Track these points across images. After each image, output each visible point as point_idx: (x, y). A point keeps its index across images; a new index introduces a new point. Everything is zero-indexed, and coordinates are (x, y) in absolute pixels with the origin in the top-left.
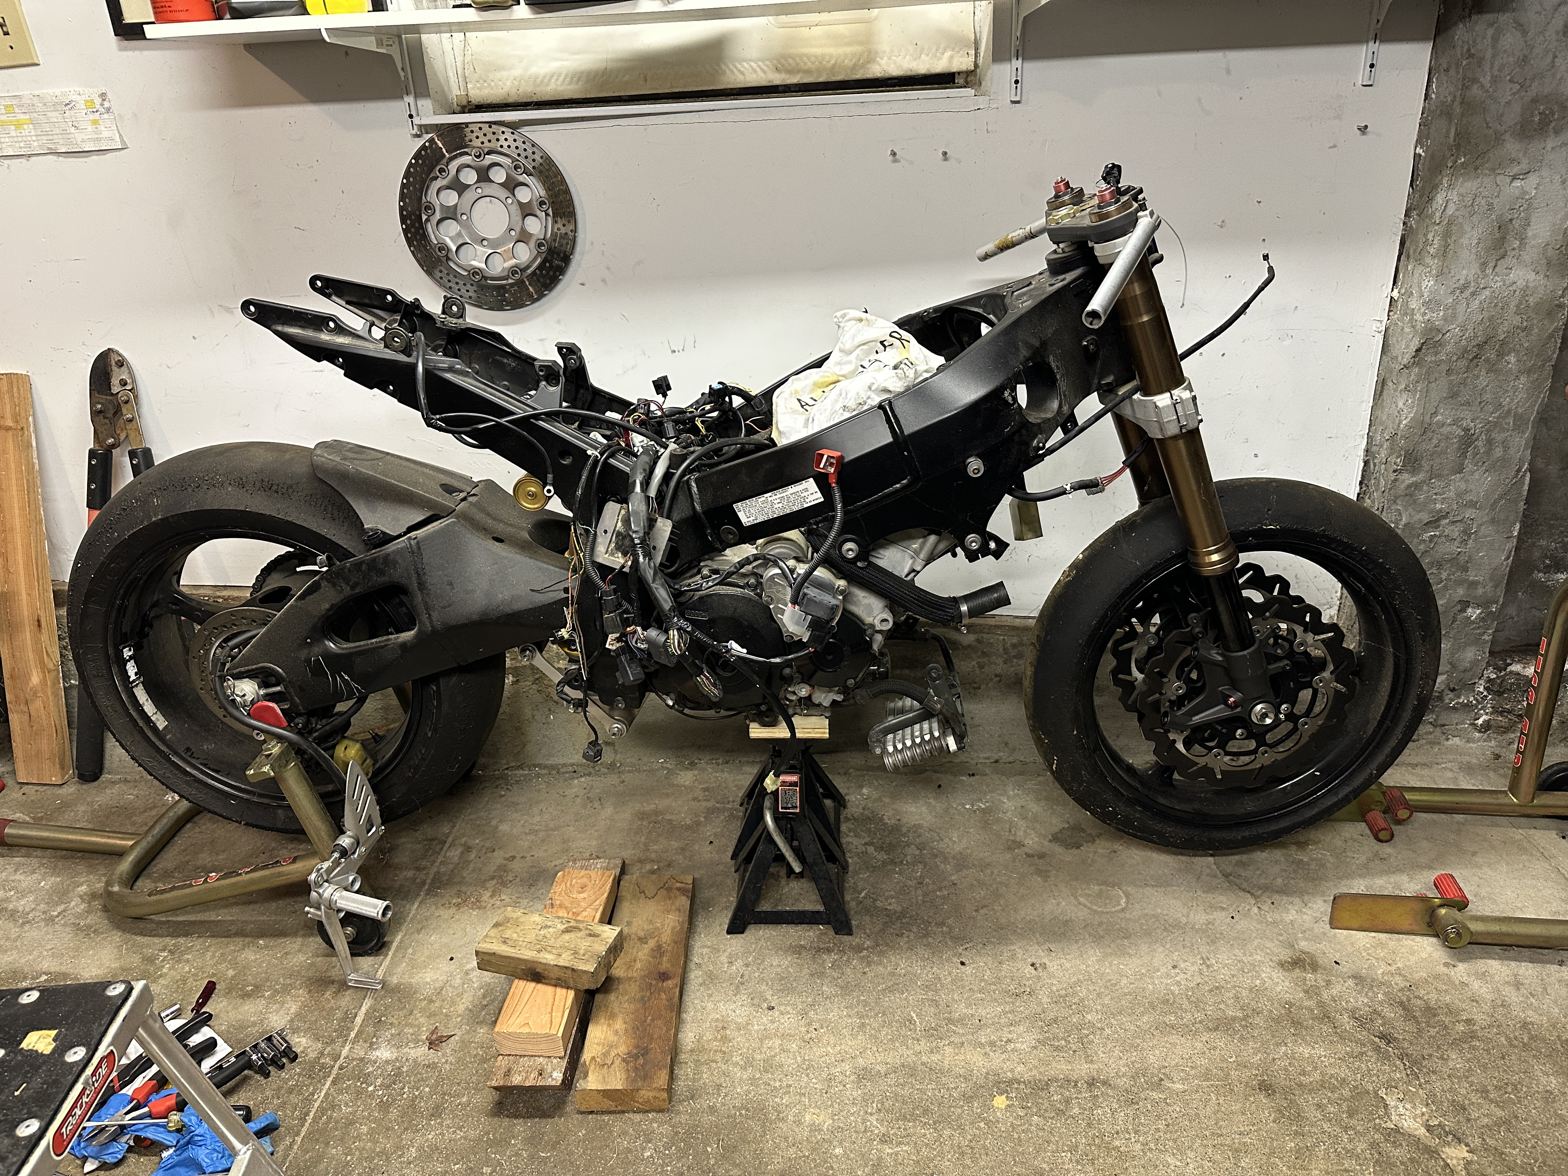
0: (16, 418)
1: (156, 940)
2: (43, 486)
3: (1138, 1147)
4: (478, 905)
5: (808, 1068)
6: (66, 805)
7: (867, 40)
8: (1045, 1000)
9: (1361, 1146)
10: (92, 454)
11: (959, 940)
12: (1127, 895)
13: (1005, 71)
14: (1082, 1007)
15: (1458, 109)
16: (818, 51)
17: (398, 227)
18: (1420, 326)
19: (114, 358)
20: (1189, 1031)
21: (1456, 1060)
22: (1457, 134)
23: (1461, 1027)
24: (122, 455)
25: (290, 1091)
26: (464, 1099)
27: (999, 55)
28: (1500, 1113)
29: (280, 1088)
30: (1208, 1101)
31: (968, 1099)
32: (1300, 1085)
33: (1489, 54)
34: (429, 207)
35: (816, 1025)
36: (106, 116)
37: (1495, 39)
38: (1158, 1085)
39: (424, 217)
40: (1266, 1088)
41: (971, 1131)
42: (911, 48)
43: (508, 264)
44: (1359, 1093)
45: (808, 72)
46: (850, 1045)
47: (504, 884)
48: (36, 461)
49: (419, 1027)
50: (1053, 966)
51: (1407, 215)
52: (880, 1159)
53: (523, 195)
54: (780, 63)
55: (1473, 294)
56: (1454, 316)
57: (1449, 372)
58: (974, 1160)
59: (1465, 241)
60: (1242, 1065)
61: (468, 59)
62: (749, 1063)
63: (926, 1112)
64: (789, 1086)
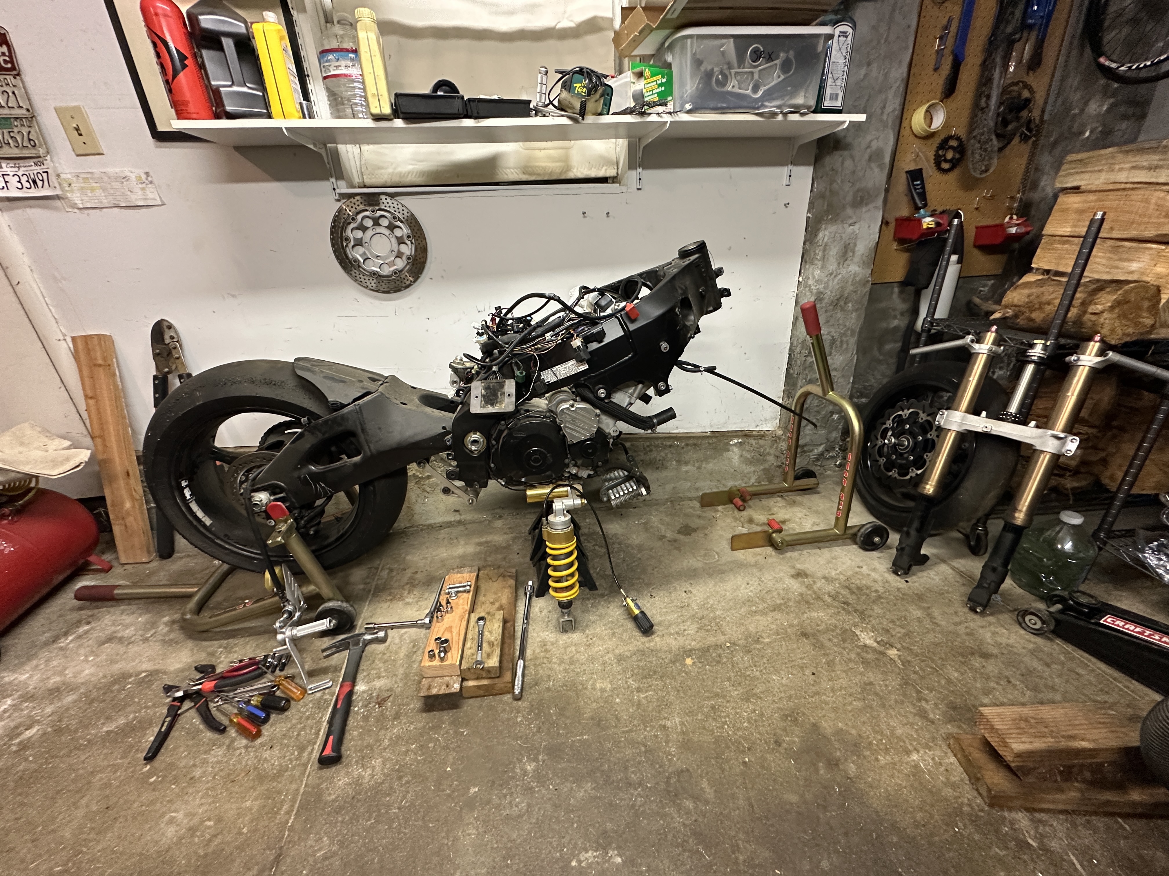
0: (105, 359)
1: (216, 642)
2: (125, 397)
3: (758, 673)
4: (401, 598)
5: (592, 659)
6: (152, 573)
7: (566, 160)
8: (696, 608)
9: (853, 656)
10: (155, 378)
11: (648, 585)
12: (717, 553)
13: (634, 175)
14: (713, 609)
15: (828, 194)
16: (543, 164)
17: (330, 249)
18: (814, 291)
19: (165, 324)
20: (763, 613)
21: (878, 610)
22: (828, 206)
23: (874, 594)
24: (174, 378)
25: (308, 718)
26: (412, 706)
27: (632, 165)
28: (903, 631)
29: (301, 717)
30: (781, 645)
31: (674, 662)
32: (818, 631)
33: (840, 170)
34: (347, 239)
35: (590, 637)
36: (150, 186)
37: (843, 163)
38: (757, 641)
39: (345, 244)
40: (804, 635)
41: (680, 679)
42: (587, 165)
43: (392, 269)
44: (844, 631)
45: (539, 175)
46: (610, 644)
47: (414, 586)
48: (119, 383)
49: (379, 669)
50: (695, 591)
51: (804, 244)
52: (639, 701)
53: (398, 233)
54: (525, 170)
55: (835, 276)
56: (828, 287)
57: (826, 311)
58: (685, 693)
59: (831, 253)
60: (791, 626)
61: (363, 163)
62: (562, 662)
63: (655, 672)
64: (584, 670)
